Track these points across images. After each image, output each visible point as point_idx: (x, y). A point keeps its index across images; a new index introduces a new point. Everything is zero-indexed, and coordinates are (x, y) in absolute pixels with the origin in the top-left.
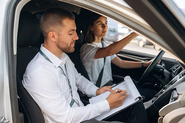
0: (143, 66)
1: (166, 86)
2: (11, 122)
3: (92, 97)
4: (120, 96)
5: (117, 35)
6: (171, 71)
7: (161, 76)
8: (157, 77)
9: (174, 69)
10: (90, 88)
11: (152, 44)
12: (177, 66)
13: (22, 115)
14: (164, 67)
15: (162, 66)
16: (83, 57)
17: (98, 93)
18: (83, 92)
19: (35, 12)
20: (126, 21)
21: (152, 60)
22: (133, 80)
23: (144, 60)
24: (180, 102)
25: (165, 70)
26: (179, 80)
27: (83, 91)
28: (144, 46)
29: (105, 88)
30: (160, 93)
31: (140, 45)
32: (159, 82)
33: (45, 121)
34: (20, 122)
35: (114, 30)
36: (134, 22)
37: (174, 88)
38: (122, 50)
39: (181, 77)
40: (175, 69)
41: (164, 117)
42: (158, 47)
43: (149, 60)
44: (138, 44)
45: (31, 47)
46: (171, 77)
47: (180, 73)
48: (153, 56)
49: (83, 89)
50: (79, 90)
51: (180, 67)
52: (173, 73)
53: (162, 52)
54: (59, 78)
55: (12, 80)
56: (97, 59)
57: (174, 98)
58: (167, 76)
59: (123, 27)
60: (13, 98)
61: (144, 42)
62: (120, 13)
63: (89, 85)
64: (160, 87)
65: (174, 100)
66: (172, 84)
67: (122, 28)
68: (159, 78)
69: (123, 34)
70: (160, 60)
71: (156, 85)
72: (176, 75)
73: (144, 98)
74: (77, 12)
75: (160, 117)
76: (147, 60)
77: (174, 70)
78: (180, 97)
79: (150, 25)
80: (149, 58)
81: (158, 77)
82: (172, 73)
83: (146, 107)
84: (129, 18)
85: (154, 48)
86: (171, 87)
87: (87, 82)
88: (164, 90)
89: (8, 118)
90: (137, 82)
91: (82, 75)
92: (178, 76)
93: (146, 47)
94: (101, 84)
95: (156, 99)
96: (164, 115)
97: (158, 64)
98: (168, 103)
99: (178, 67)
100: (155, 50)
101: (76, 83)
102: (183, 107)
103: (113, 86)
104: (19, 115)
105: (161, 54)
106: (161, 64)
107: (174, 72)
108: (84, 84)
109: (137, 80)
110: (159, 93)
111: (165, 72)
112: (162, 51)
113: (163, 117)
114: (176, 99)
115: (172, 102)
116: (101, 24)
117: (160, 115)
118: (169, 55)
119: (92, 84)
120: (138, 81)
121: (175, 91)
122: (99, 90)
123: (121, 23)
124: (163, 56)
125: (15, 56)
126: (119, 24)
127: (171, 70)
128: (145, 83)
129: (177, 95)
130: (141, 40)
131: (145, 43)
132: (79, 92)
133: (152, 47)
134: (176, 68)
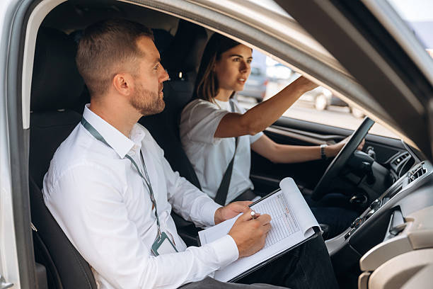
0: (323, 156)
1: (377, 201)
2: (17, 285)
3: (205, 226)
4: (258, 227)
5: (266, 83)
6: (388, 167)
7: (366, 177)
8: (356, 179)
9: (396, 160)
10: (200, 206)
11: (344, 104)
12: (402, 154)
13: (42, 269)
14: (372, 156)
15: (369, 155)
16: (188, 132)
17: (220, 217)
18: (184, 215)
19: (72, 31)
20: (283, 50)
21: (345, 142)
22: (301, 187)
23: (326, 140)
24: (408, 237)
25: (375, 165)
26: (406, 187)
27: (185, 213)
28: (326, 108)
29: (236, 205)
30: (364, 217)
31: (317, 106)
32: (361, 193)
33: (97, 283)
34: (37, 286)
35: (256, 71)
36: (302, 52)
37: (396, 205)
38: (281, 118)
39: (412, 181)
40: (399, 160)
41: (372, 272)
42: (359, 111)
43: (338, 141)
44: (313, 104)
45: (63, 110)
46: (389, 181)
47: (410, 171)
48: (346, 132)
49: (185, 208)
50: (175, 211)
51: (410, 156)
52: (395, 171)
53: (367, 122)
54: (126, 183)
55: (19, 187)
56: (221, 139)
57: (395, 229)
58: (380, 179)
59: (277, 63)
60: (22, 231)
61: (327, 99)
62: (269, 31)
63: (197, 200)
64: (364, 202)
65: (395, 234)
66: (390, 195)
67: (276, 65)
68: (360, 181)
69: (278, 79)
70: (364, 140)
71: (354, 198)
72: (401, 177)
73: (327, 229)
74: (170, 30)
75: (362, 272)
76: (333, 142)
77: (396, 163)
78: (410, 226)
79: (336, 58)
80: (338, 136)
81: (360, 179)
82: (391, 171)
83: (331, 251)
84: (291, 44)
85: (351, 112)
86: (388, 203)
87: (194, 191)
88: (373, 211)
89: (9, 277)
90: (310, 192)
91: (181, 176)
92: (405, 178)
93: (333, 111)
94: (228, 196)
95: (354, 230)
96: (371, 270)
97: (359, 149)
98: (382, 241)
99: (404, 157)
100: (352, 117)
101: (168, 194)
102: (416, 249)
103: (254, 200)
104: (36, 271)
105: (365, 127)
106: (365, 150)
107: (396, 168)
108: (187, 196)
109: (311, 188)
110: (361, 217)
111: (376, 170)
112: (368, 119)
113: (369, 274)
114: (400, 231)
115: (390, 237)
116: (237, 59)
117: (362, 269)
118: (383, 130)
119: (206, 196)
120: (313, 190)
121: (397, 213)
122: (223, 211)
123: (271, 55)
124: (370, 132)
125: (25, 132)
126: (268, 57)
127: (389, 164)
128: (329, 195)
129: (403, 223)
130: (320, 94)
131: (329, 102)
132: (175, 215)
133: (346, 109)
134: (401, 160)
